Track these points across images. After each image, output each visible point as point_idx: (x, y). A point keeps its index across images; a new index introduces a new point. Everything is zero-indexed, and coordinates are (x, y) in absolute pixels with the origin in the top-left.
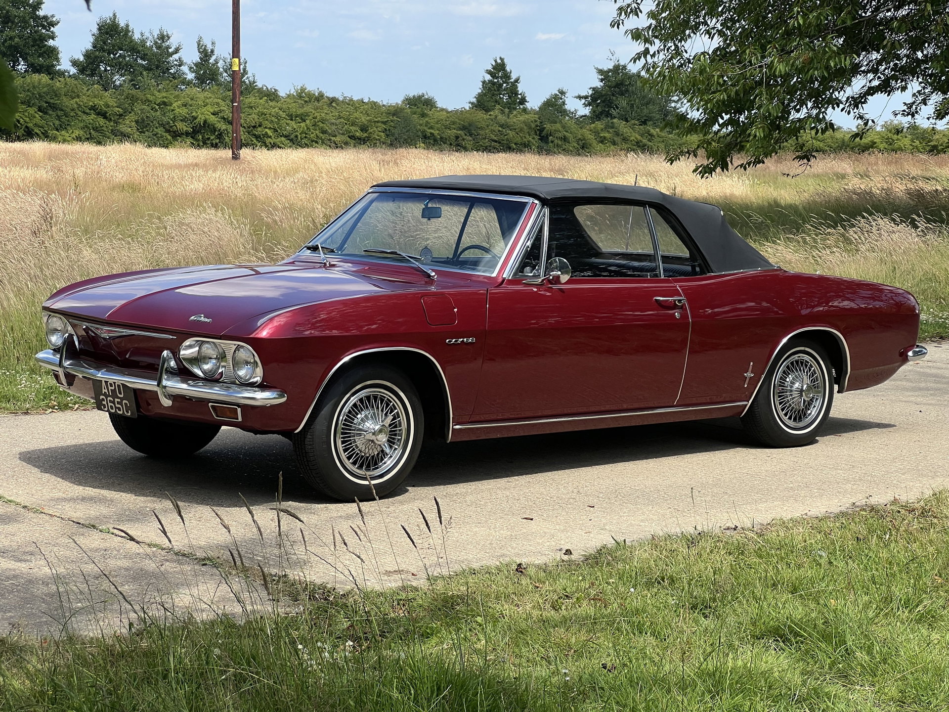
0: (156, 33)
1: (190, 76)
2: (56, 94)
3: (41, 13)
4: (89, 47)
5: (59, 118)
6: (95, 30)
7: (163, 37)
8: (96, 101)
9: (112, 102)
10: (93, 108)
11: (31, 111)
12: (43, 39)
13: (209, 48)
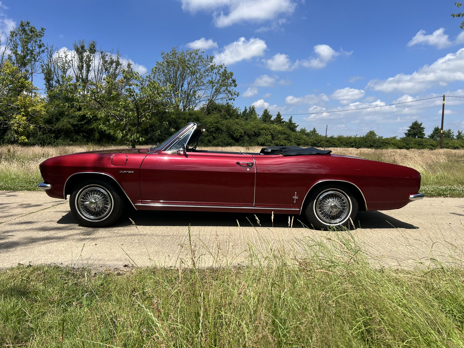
0: (448, 130)
1: (455, 138)
2: (422, 142)
3: (421, 126)
4: (432, 133)
5: (422, 146)
6: (434, 130)
7: (449, 130)
8: (431, 143)
9: (435, 143)
10: (431, 144)
11: (416, 145)
12: (421, 132)
13: (461, 132)
